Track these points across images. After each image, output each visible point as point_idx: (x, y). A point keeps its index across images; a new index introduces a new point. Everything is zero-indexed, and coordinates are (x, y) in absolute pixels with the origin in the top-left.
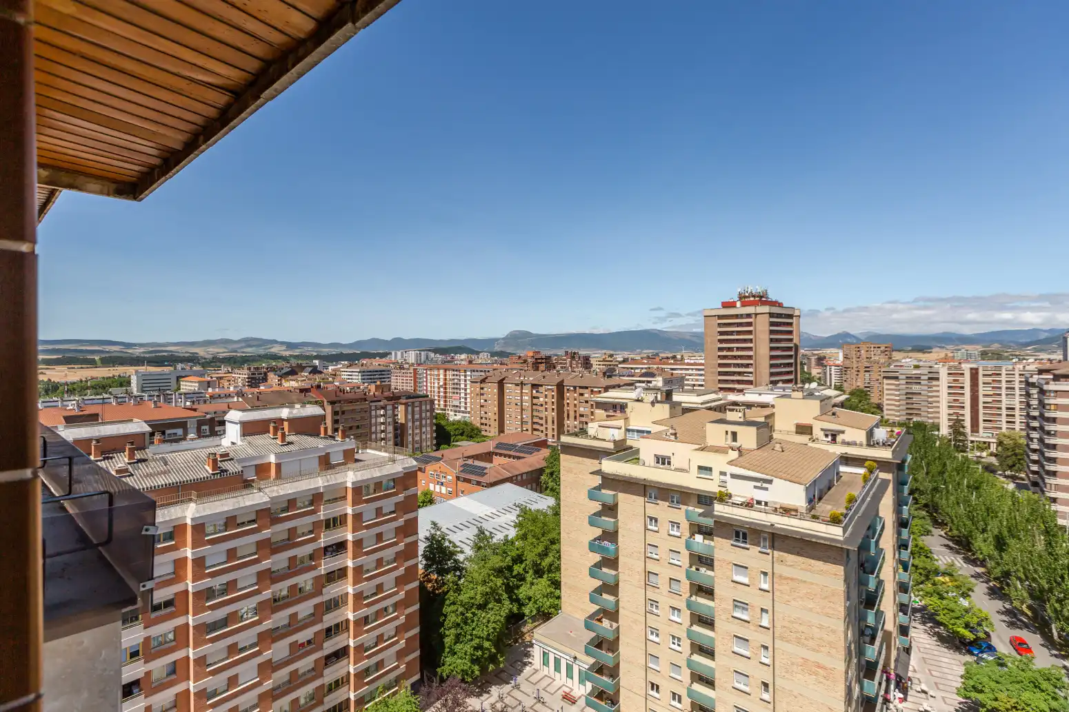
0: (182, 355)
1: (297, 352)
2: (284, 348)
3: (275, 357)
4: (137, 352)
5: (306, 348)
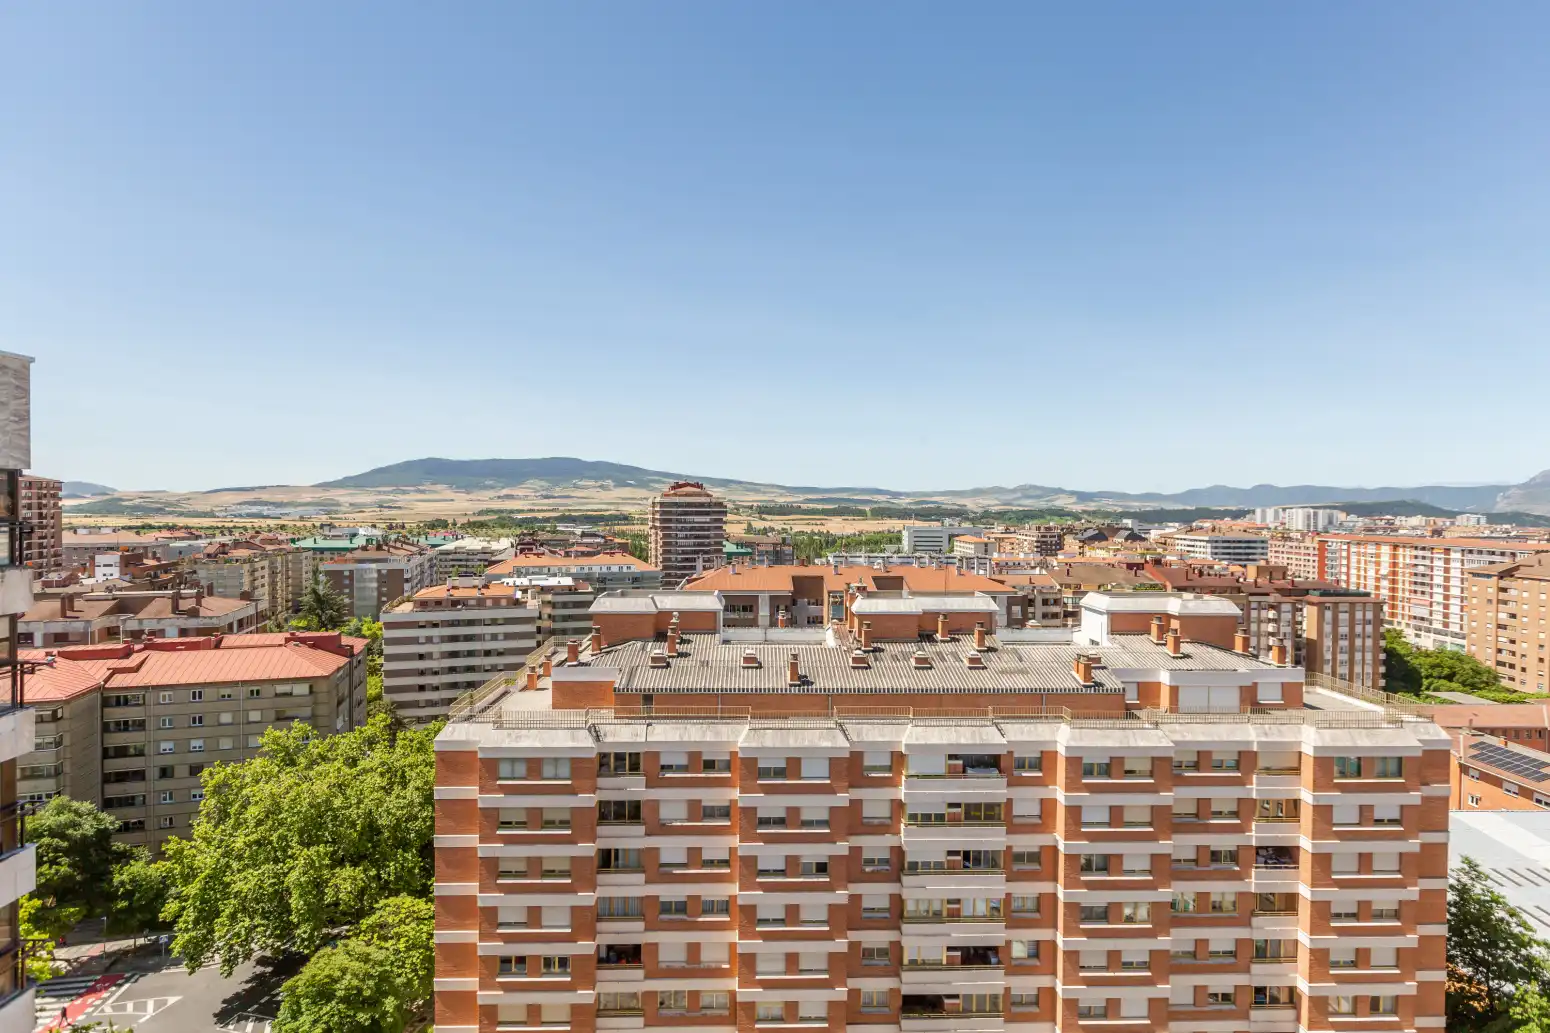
0: (949, 507)
3: (1060, 513)
4: (904, 502)
5: (1104, 501)
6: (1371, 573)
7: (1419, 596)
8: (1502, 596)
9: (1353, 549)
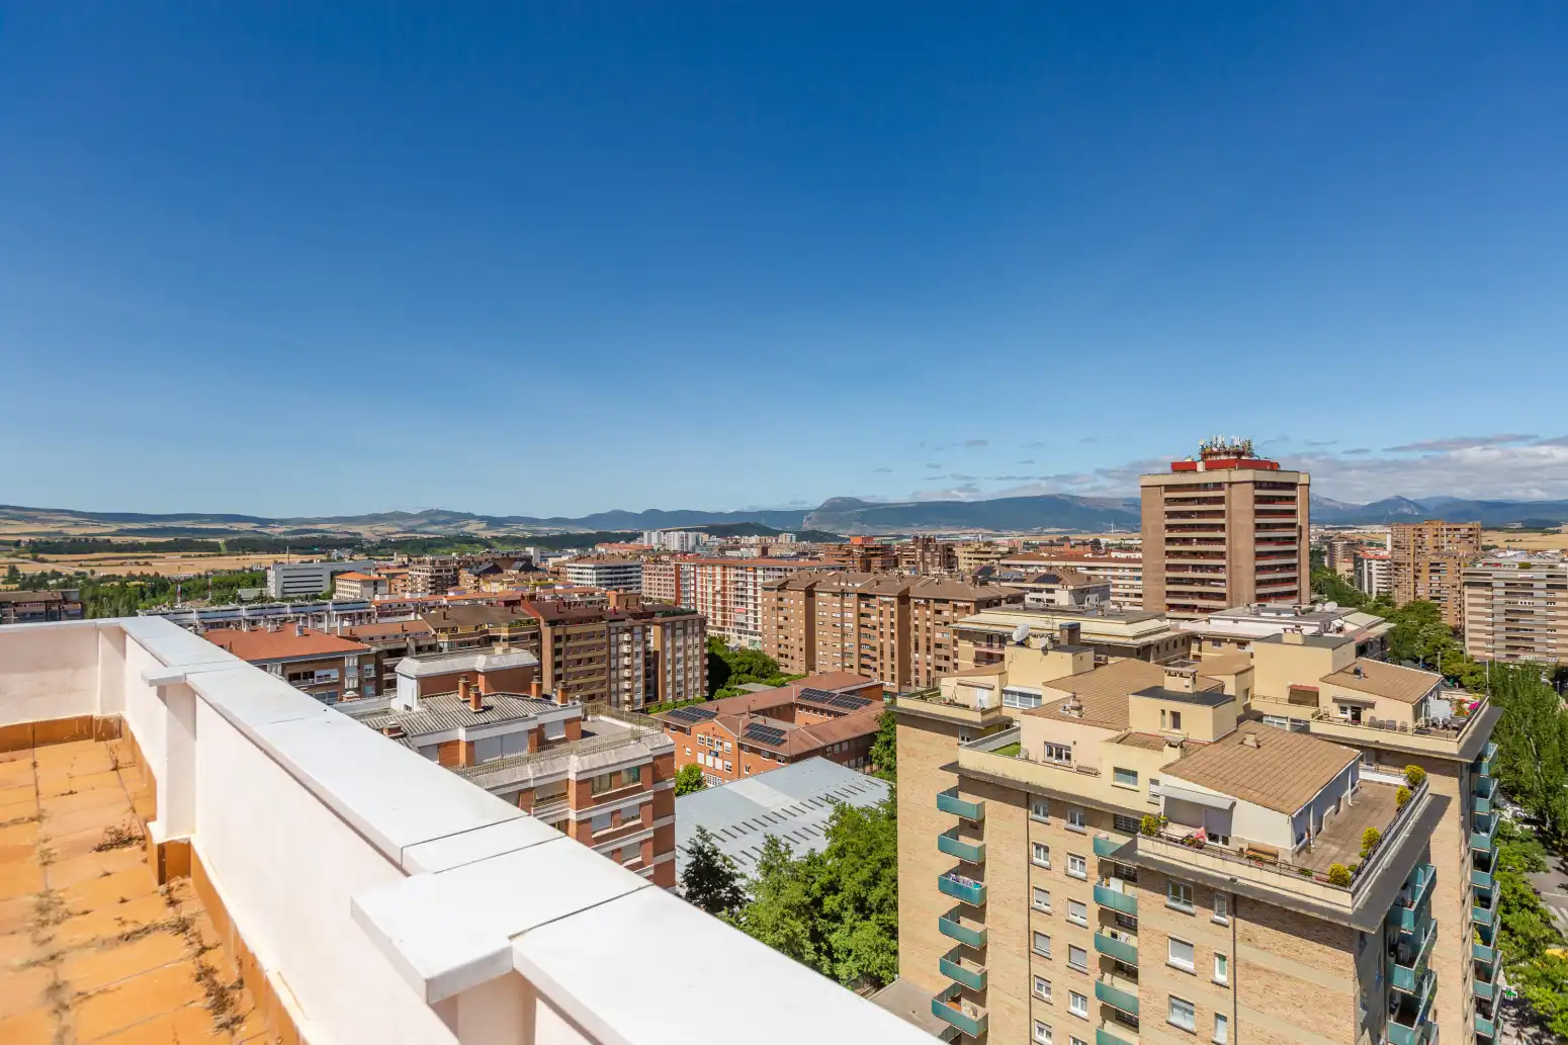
0: (339, 537)
1: (502, 532)
2: (483, 525)
3: (470, 540)
4: (277, 531)
5: (514, 527)
6: (710, 590)
7: (740, 606)
8: (780, 604)
9: (698, 571)
